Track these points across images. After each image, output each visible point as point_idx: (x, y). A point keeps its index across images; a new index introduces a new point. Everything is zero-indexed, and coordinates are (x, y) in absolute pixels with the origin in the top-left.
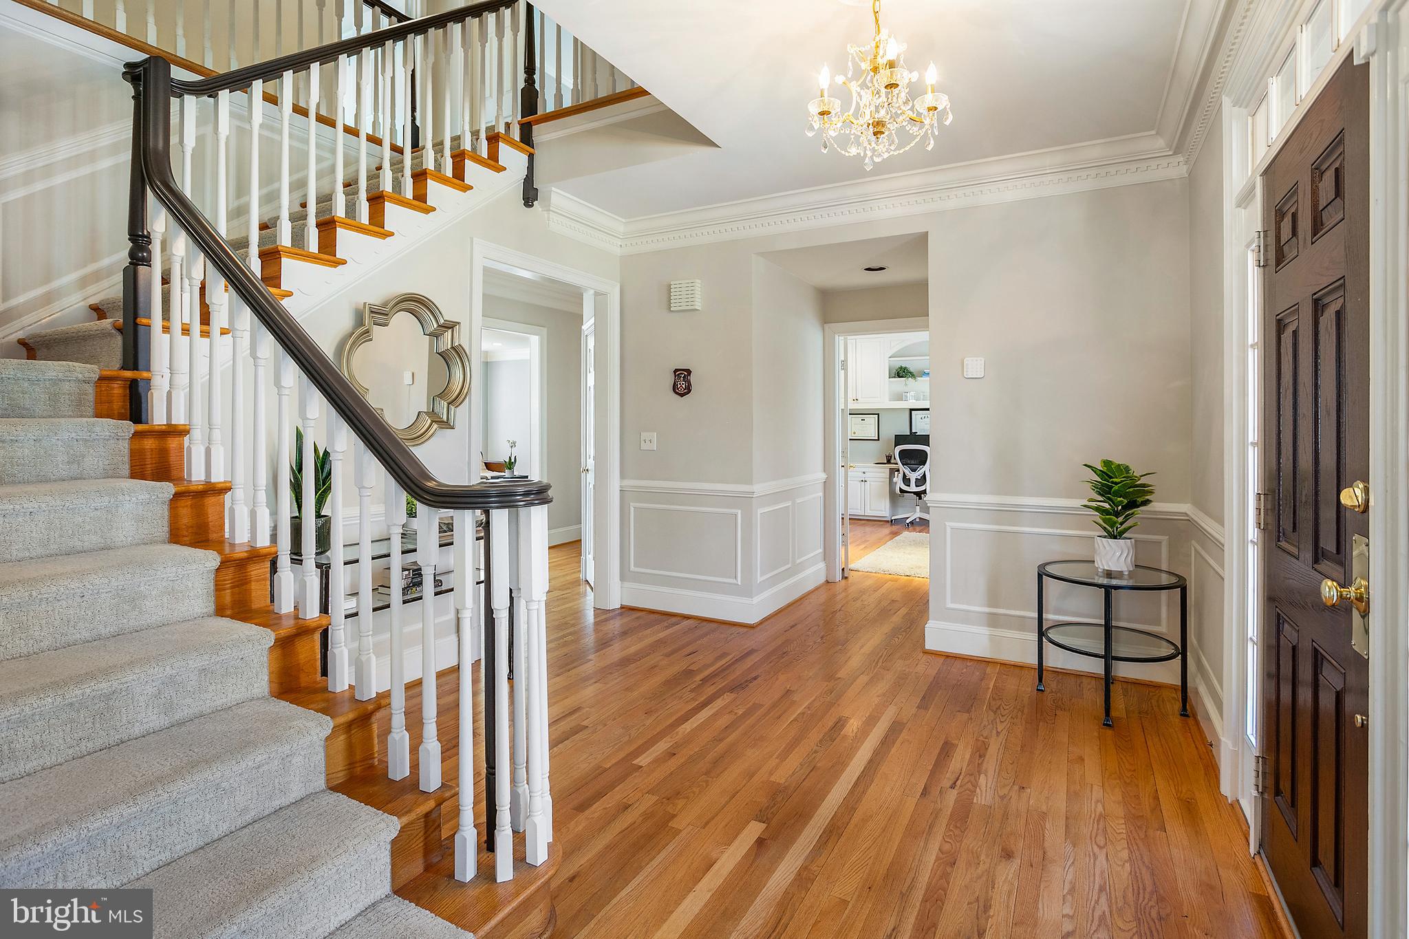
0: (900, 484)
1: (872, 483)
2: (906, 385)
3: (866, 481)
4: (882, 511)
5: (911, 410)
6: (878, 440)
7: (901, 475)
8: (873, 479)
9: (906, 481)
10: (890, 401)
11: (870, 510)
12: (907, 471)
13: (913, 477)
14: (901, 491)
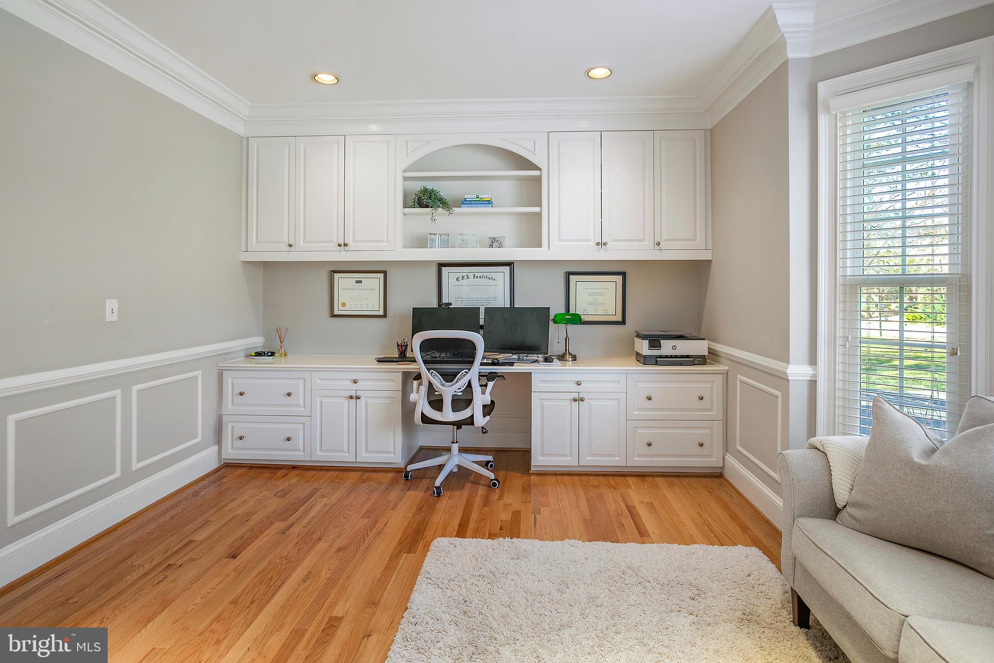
0: (423, 406)
1: (369, 401)
2: (433, 220)
3: (358, 398)
4: (389, 452)
5: (441, 265)
6: (385, 316)
7: (424, 389)
8: (370, 394)
9: (437, 403)
10: (403, 248)
11: (367, 451)
12: (437, 382)
13: (448, 391)
14: (425, 419)
